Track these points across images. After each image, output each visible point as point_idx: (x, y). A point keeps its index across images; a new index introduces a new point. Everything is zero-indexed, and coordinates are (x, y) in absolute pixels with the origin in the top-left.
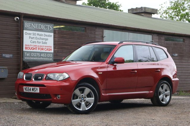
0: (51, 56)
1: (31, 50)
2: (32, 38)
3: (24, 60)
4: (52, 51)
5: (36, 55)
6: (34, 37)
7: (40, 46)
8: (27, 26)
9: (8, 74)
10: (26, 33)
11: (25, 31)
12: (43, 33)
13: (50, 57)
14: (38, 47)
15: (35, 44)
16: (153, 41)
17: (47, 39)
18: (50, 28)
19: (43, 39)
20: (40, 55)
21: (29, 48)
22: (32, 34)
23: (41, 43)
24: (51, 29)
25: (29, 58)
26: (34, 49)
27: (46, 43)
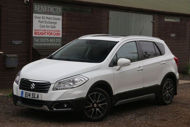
0: (60, 40)
1: (41, 36)
2: (41, 22)
3: (33, 46)
4: (61, 36)
5: (45, 41)
6: (43, 21)
7: (49, 31)
8: (36, 9)
9: (18, 62)
10: (35, 17)
11: (34, 15)
12: (52, 16)
13: (58, 43)
14: (47, 32)
15: (44, 29)
16: (154, 21)
17: (56, 23)
18: (58, 10)
19: (52, 23)
20: (49, 40)
21: (39, 33)
22: (41, 18)
23: (50, 27)
24: (60, 11)
25: (38, 44)
26: (43, 34)
27: (55, 27)
